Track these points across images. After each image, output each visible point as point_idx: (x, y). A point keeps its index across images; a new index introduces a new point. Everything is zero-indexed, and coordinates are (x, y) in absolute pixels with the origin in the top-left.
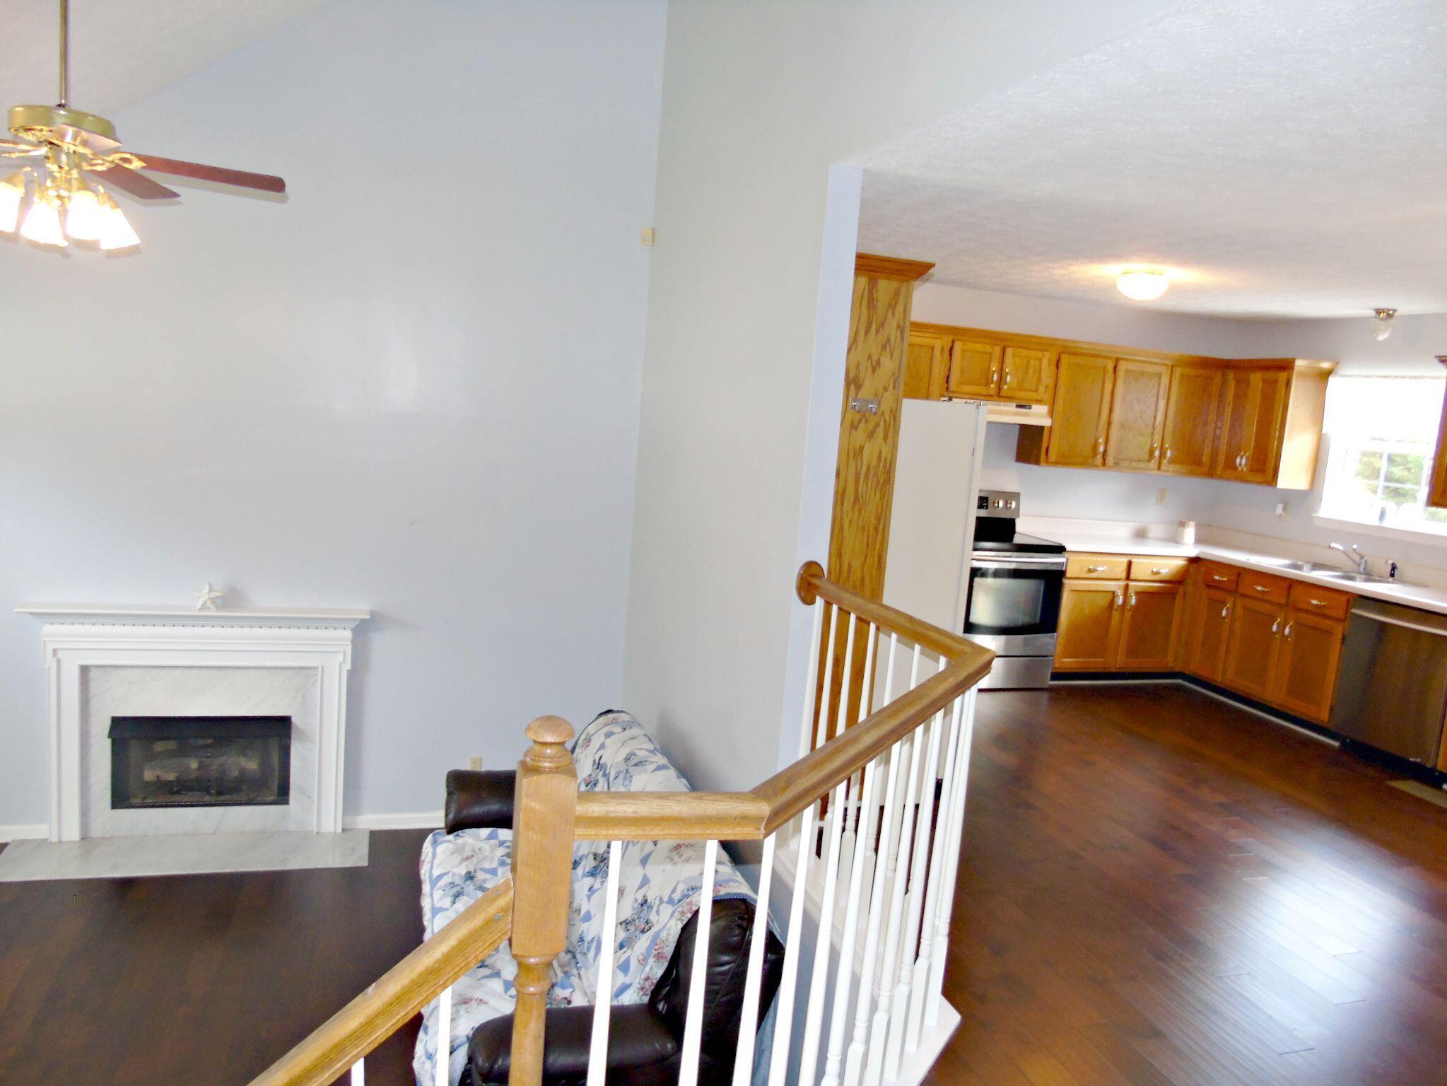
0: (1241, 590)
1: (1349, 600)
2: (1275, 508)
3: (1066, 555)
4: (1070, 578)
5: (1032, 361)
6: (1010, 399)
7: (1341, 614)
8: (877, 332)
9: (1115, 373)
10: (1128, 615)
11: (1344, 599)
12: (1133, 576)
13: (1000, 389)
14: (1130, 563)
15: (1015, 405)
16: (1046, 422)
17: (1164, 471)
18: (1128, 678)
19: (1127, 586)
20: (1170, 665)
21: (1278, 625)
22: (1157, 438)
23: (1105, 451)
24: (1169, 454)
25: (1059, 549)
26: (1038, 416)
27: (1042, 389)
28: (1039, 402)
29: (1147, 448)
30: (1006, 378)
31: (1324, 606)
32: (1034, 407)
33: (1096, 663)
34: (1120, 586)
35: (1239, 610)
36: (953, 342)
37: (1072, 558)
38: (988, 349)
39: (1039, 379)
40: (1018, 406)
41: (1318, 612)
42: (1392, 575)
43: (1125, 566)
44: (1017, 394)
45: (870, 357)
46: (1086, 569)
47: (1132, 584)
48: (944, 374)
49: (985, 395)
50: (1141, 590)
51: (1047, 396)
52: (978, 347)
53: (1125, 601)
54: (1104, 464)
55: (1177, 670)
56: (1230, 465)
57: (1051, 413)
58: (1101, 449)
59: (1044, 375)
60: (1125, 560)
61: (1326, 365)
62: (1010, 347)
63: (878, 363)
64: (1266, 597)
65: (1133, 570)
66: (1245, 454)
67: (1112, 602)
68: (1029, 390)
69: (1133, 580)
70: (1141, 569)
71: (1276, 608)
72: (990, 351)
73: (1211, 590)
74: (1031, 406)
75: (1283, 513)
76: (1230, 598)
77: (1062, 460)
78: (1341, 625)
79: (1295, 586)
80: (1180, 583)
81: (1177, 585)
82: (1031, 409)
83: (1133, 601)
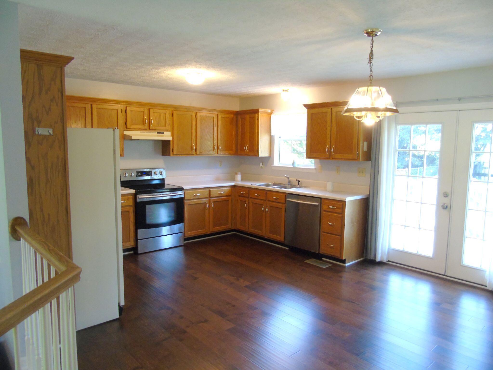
0: (250, 196)
1: (285, 195)
2: (259, 164)
3: (184, 191)
4: (187, 200)
5: (162, 114)
6: (155, 130)
7: (283, 201)
8: (47, 93)
9: (196, 118)
10: (212, 211)
11: (284, 195)
12: (211, 196)
13: (149, 126)
14: (210, 191)
16: (170, 138)
17: (219, 154)
18: (214, 235)
19: (210, 200)
20: (230, 227)
21: (264, 208)
22: (215, 142)
23: (196, 149)
24: (220, 148)
25: (181, 189)
26: (167, 136)
27: (167, 125)
28: (167, 130)
29: (212, 146)
30: (151, 121)
31: (278, 198)
32: (165, 133)
33: (202, 231)
34: (207, 200)
35: (251, 204)
36: (126, 107)
37: (186, 191)
38: (142, 110)
39: (166, 121)
40: (158, 133)
41: (276, 201)
42: (299, 184)
43: (208, 192)
44: (157, 128)
45: (44, 106)
46: (193, 196)
47: (211, 199)
48: (124, 121)
49: (144, 129)
50: (216, 201)
51: (170, 128)
52: (137, 109)
53: (210, 206)
54: (196, 154)
55: (233, 228)
56: (243, 150)
57: (173, 135)
58: (194, 148)
59: (167, 120)
60: (208, 190)
61: (269, 111)
62: (151, 109)
63: (50, 109)
64: (259, 198)
65: (211, 193)
66: (247, 145)
67: (205, 207)
68: (162, 126)
69: (212, 197)
70: (214, 193)
71: (262, 201)
72: (143, 110)
73: (240, 197)
74: (164, 132)
75: (262, 166)
76: (247, 200)
77: (179, 153)
78: (284, 205)
79: (268, 192)
80: (229, 196)
81: (229, 197)
82: (164, 133)
83: (213, 205)
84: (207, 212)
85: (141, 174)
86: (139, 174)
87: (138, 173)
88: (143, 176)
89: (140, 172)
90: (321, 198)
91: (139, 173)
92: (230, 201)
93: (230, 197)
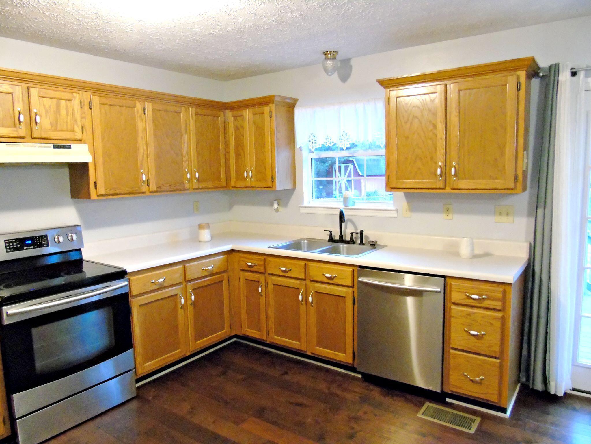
0: (269, 271)
1: (353, 270)
2: (273, 204)
3: (127, 277)
4: (136, 297)
5: (63, 102)
6: (46, 139)
7: (349, 283)
9: (144, 114)
10: (191, 309)
11: (350, 269)
12: (188, 277)
13: (31, 131)
14: (184, 268)
15: (52, 145)
16: (88, 159)
17: (196, 188)
18: (198, 354)
19: (186, 286)
20: (227, 332)
22: (187, 164)
23: (148, 181)
24: (197, 175)
25: (121, 274)
26: (79, 153)
28: (79, 140)
30: (33, 117)
31: (336, 277)
32: (73, 146)
33: (174, 355)
34: (179, 288)
35: (270, 287)
37: (133, 278)
38: (7, 89)
39: (73, 120)
40: (55, 147)
41: (331, 282)
43: (181, 272)
44: (53, 135)
46: (149, 284)
47: (189, 284)
49: (14, 137)
50: (197, 286)
51: (87, 136)
53: (186, 300)
54: (150, 190)
55: (233, 333)
56: (240, 178)
57: (94, 151)
58: (144, 177)
59: (77, 117)
60: (181, 266)
61: (291, 101)
64: (288, 274)
65: (188, 273)
67: (176, 303)
68: (64, 131)
69: (189, 281)
70: (194, 271)
71: (298, 282)
72: (10, 90)
73: (247, 274)
74: (70, 145)
75: (279, 207)
76: (262, 278)
77: (112, 192)
78: (350, 290)
79: (310, 264)
80: (224, 272)
81: (222, 275)
82: (70, 148)
83: (193, 297)
84: (180, 312)
85: (19, 246)
86: (13, 245)
87: (12, 243)
88: (25, 248)
89: (15, 239)
90: (444, 277)
91: (15, 244)
92: (225, 283)
93: (225, 275)
